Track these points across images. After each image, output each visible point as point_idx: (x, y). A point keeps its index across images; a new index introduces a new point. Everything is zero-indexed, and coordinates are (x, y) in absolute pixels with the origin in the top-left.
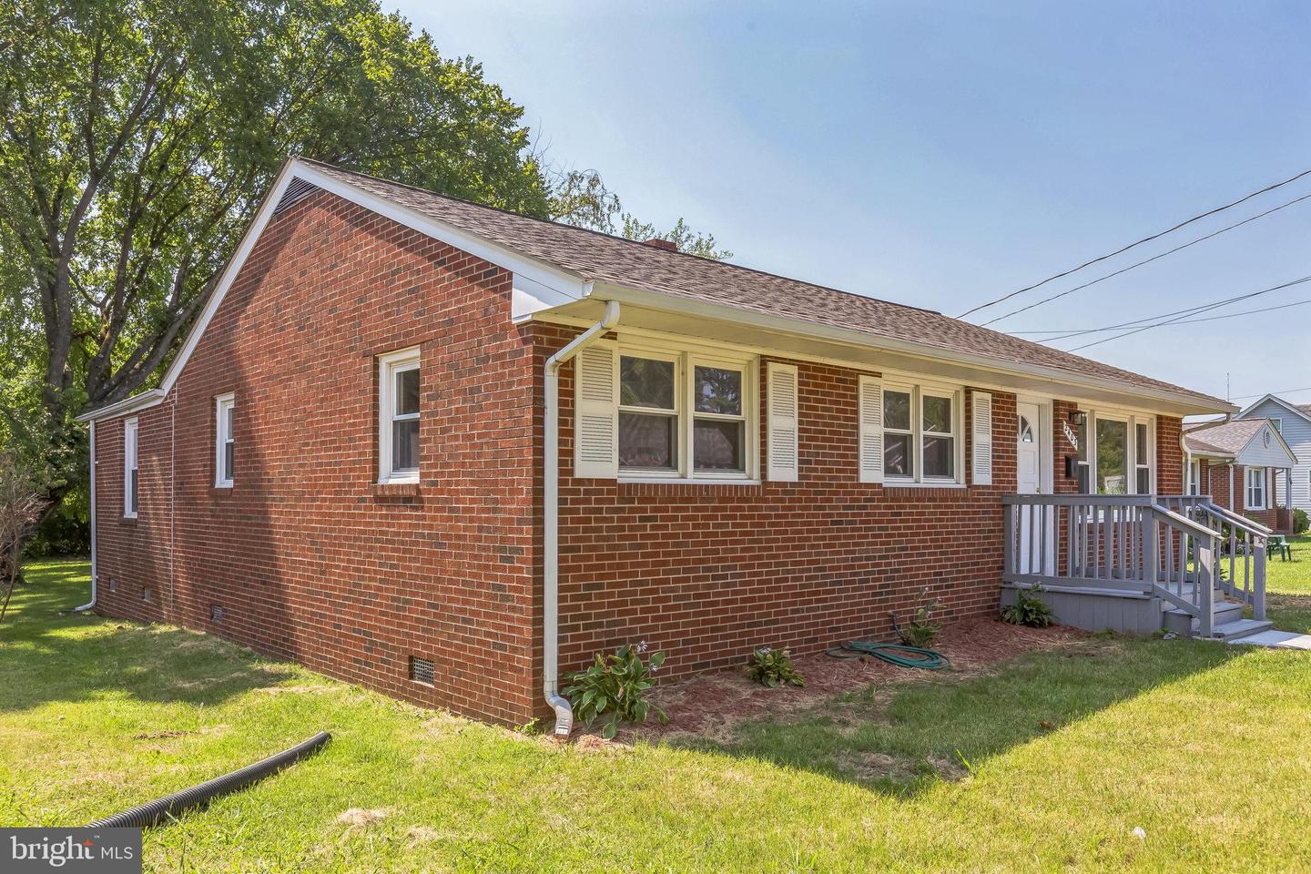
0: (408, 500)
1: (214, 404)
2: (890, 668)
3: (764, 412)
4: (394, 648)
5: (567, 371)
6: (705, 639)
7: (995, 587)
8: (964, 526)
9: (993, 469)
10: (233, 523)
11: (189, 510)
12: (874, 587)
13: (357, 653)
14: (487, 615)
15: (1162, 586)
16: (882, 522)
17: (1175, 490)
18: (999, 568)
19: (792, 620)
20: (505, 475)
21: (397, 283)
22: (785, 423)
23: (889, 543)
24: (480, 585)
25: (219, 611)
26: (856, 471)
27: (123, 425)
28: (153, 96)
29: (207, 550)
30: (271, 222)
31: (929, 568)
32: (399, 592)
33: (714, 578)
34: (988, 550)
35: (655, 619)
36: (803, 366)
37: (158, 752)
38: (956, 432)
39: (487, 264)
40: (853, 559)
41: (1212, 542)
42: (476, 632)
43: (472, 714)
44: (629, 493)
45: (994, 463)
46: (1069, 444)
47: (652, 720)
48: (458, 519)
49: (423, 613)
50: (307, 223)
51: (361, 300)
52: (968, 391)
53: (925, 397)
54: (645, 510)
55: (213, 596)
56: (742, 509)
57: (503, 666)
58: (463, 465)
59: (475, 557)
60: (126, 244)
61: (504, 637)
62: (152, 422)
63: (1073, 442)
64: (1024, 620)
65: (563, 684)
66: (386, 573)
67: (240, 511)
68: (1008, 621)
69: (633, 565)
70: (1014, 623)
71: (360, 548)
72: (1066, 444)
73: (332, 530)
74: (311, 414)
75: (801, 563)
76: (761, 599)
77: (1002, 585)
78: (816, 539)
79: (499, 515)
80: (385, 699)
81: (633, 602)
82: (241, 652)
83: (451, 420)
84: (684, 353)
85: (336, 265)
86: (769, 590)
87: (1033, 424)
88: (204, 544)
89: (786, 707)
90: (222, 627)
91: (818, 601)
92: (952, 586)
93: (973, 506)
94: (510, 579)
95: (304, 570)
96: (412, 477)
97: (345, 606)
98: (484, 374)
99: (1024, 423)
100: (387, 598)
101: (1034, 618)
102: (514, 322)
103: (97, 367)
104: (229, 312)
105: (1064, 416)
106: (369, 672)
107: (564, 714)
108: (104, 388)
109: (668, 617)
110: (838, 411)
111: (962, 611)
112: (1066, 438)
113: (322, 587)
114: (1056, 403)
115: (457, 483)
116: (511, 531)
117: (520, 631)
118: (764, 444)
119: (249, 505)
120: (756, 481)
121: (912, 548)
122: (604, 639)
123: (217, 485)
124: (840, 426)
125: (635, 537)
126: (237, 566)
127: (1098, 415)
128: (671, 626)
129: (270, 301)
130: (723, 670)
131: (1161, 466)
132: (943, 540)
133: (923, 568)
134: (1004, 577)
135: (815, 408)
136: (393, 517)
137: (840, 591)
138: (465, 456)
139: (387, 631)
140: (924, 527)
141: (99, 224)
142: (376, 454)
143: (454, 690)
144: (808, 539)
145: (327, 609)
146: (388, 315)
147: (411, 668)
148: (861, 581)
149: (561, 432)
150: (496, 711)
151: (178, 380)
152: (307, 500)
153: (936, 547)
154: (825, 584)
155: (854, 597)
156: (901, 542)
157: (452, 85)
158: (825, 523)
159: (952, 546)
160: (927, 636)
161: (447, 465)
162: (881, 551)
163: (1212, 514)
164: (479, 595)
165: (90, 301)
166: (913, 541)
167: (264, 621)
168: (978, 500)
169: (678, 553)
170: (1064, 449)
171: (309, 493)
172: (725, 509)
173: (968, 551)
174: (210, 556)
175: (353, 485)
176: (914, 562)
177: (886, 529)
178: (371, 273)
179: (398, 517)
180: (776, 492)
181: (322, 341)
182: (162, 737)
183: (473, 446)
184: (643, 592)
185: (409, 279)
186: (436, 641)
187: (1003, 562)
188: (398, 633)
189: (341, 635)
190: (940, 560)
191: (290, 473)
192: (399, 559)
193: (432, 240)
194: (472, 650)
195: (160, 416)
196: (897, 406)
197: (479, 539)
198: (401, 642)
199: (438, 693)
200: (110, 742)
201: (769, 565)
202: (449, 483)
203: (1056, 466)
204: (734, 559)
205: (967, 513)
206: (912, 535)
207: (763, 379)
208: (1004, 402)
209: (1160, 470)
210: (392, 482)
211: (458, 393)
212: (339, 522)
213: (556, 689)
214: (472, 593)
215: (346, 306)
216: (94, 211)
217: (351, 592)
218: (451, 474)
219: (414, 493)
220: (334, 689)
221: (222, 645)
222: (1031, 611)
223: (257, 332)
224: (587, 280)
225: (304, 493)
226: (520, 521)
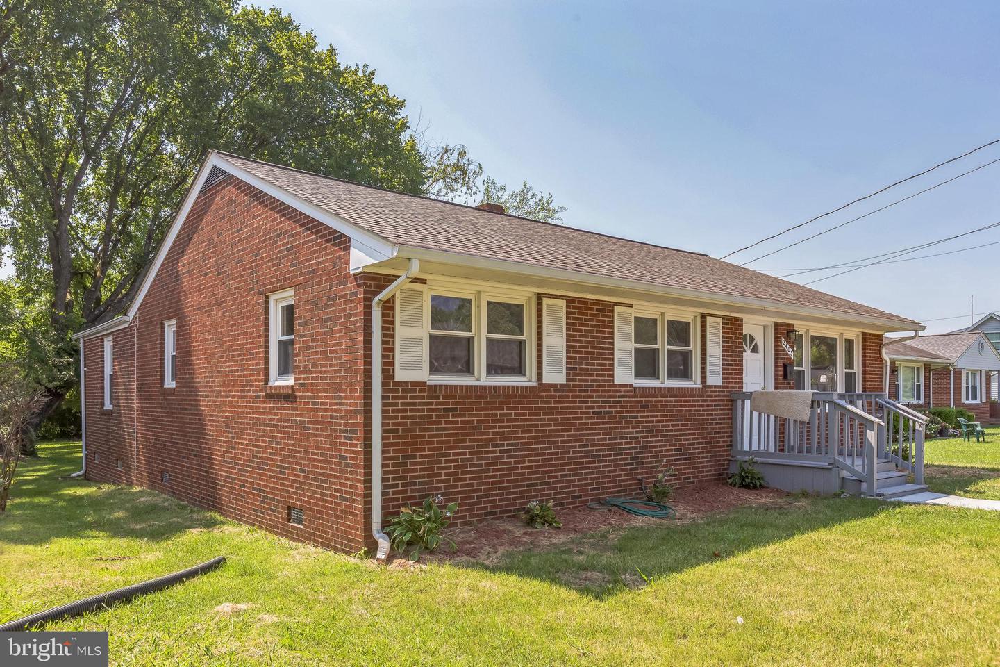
0: (286, 396)
1: (163, 328)
2: (629, 516)
3: (540, 333)
4: (279, 501)
5: (388, 306)
6: (493, 495)
7: (725, 460)
8: (699, 415)
9: (723, 373)
10: (175, 413)
11: (147, 403)
12: (627, 459)
13: (255, 505)
14: (336, 477)
15: (841, 459)
16: (633, 412)
17: (877, 388)
18: (727, 446)
19: (561, 482)
20: (346, 379)
21: (279, 243)
22: (556, 340)
23: (638, 427)
24: (332, 456)
25: (166, 476)
26: (613, 376)
27: (103, 342)
28: (130, 95)
29: (159, 432)
30: (199, 197)
31: (670, 445)
32: (282, 461)
33: (501, 451)
34: (719, 433)
35: (455, 480)
36: (570, 300)
37: (107, 569)
38: (695, 347)
39: (335, 231)
40: (609, 439)
41: (875, 427)
42: (328, 489)
43: (326, 546)
44: (436, 392)
45: (723, 369)
46: (787, 354)
47: (446, 550)
48: (318, 410)
49: (296, 476)
50: (222, 199)
51: (257, 255)
52: (703, 316)
53: (668, 321)
54: (448, 404)
55: (163, 465)
56: (522, 403)
57: (346, 512)
58: (321, 372)
59: (328, 436)
60: (113, 205)
61: (346, 492)
62: (122, 340)
63: (790, 353)
64: (742, 483)
65: (385, 524)
66: (273, 448)
67: (179, 404)
68: (731, 485)
69: (439, 442)
70: (735, 486)
71: (257, 430)
72: (784, 355)
73: (239, 418)
74: (225, 335)
75: (569, 441)
76: (537, 467)
77: (730, 458)
78: (581, 424)
79: (343, 407)
80: (271, 537)
81: (439, 468)
82: (180, 505)
83: (313, 341)
84: (479, 293)
85: (240, 230)
86: (543, 460)
87: (759, 340)
88: (157, 428)
89: (545, 542)
90: (169, 487)
91: (581, 469)
92: (690, 459)
93: (707, 401)
94: (350, 452)
95: (222, 446)
96: (289, 381)
97: (247, 471)
98: (334, 308)
99: (752, 339)
100: (273, 465)
101: (750, 482)
102: (351, 272)
103: (91, 296)
104: (172, 261)
105: (782, 333)
106: (263, 518)
107: (384, 545)
108: (96, 312)
109: (465, 479)
110: (598, 332)
111: (698, 477)
112: (784, 350)
113: (233, 458)
114: (777, 324)
115: (317, 385)
116: (351, 418)
117: (356, 487)
118: (540, 356)
119: (186, 400)
120: (534, 383)
121: (657, 431)
122: (417, 494)
123: (166, 386)
124: (599, 343)
125: (440, 423)
126: (178, 443)
127: (812, 333)
128: (467, 485)
129: (198, 254)
130: (508, 517)
131: (865, 370)
132: (682, 425)
133: (666, 446)
134: (732, 453)
135: (580, 330)
136: (278, 409)
137: (599, 462)
138: (322, 366)
139: (274, 489)
140: (667, 416)
141: (93, 190)
142: (267, 364)
143: (316, 529)
144: (574, 424)
145: (236, 474)
146: (274, 266)
147: (289, 514)
148: (616, 455)
149: (384, 350)
150: (341, 544)
151: (139, 310)
152: (222, 396)
153: (676, 430)
154: (588, 457)
155: (610, 466)
156: (648, 427)
157: (350, 84)
158: (588, 413)
159: (690, 430)
160: (664, 494)
161: (311, 372)
162: (632, 433)
163: (886, 407)
164: (331, 463)
165: (87, 248)
166: (658, 426)
167: (195, 483)
168: (711, 396)
169: (473, 434)
170: (782, 359)
171: (225, 391)
172: (509, 403)
173: (703, 434)
174: (161, 437)
175: (252, 386)
176: (659, 441)
177: (637, 417)
178: (263, 236)
179: (280, 409)
180: (549, 391)
181: (232, 284)
182: (113, 559)
183: (327, 359)
184: (446, 461)
185: (287, 240)
186: (304, 496)
187: (731, 441)
188: (281, 490)
189: (245, 492)
190: (680, 440)
191: (212, 377)
192: (282, 438)
193: (301, 214)
194: (327, 501)
195: (127, 335)
196: (645, 329)
197: (330, 424)
198: (283, 496)
199: (306, 532)
200: (77, 562)
201: (543, 443)
202: (312, 385)
203: (776, 371)
204: (515, 438)
205: (702, 406)
206: (657, 421)
207: (539, 310)
208: (732, 324)
209: (864, 373)
210: (277, 384)
211: (318, 321)
212: (244, 412)
213: (380, 528)
214: (327, 462)
215: (247, 259)
216: (89, 180)
217: (251, 462)
218: (314, 378)
219: (290, 392)
220: (238, 529)
221: (168, 500)
222: (747, 477)
223: (190, 276)
224: (395, 244)
225: (221, 391)
226: (356, 411)
